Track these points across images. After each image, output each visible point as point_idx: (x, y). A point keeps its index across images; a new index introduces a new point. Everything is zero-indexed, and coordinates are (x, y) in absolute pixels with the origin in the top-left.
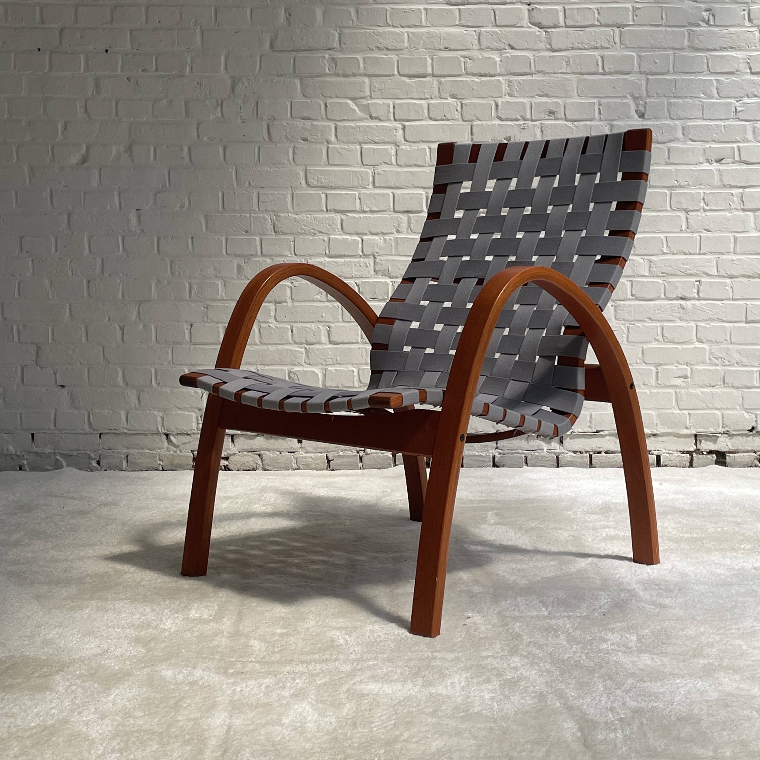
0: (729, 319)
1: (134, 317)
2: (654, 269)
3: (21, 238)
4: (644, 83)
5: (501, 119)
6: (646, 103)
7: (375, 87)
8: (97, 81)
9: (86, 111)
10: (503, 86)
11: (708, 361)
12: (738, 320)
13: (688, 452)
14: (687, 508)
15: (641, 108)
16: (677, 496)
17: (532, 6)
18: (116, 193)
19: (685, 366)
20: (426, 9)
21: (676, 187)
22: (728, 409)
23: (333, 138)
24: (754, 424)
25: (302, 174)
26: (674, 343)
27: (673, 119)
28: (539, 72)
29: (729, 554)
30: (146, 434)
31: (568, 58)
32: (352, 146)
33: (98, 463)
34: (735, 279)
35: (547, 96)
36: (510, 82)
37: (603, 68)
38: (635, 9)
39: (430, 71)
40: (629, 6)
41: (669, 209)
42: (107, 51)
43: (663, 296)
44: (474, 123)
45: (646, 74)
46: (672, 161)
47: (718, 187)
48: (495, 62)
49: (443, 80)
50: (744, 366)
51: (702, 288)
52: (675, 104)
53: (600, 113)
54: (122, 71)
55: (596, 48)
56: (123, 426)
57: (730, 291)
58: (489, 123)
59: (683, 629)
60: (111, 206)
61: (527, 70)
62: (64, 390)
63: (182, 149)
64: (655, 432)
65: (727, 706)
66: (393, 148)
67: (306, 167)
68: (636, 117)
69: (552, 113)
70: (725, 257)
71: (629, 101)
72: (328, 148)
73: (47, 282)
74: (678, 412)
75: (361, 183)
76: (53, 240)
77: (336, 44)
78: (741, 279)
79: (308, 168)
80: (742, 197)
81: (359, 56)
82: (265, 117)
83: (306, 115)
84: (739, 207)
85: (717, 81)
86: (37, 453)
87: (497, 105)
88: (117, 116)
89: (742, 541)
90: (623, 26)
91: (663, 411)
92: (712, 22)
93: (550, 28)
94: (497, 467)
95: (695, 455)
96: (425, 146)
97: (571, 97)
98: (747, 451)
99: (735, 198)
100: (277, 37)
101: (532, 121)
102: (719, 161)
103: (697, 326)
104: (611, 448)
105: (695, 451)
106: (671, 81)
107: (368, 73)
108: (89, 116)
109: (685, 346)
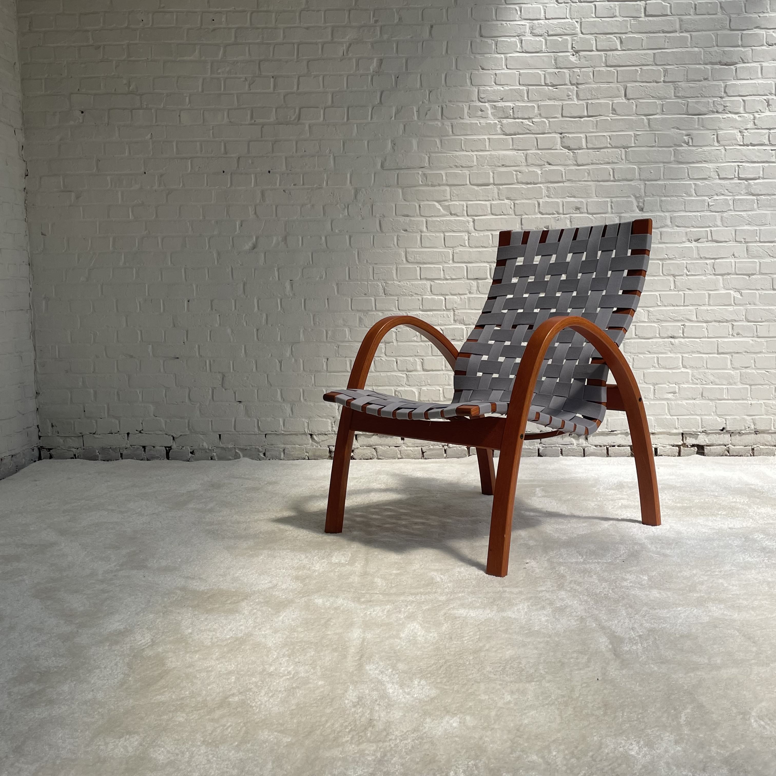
0: (705, 352)
1: (288, 354)
2: (652, 317)
3: (212, 301)
4: (642, 187)
5: (542, 214)
6: (644, 200)
7: (454, 193)
8: (263, 193)
9: (255, 213)
10: (543, 191)
11: (691, 381)
12: (711, 352)
13: (677, 446)
14: (678, 485)
15: (641, 204)
16: (671, 477)
17: (563, 135)
18: (276, 269)
19: (674, 385)
20: (489, 139)
21: (666, 259)
22: (705, 415)
23: (425, 229)
24: (724, 426)
25: (403, 254)
26: (666, 369)
27: (664, 212)
28: (568, 180)
29: (710, 518)
30: (297, 435)
31: (589, 170)
32: (438, 234)
33: (264, 454)
34: (710, 324)
35: (574, 197)
36: (548, 187)
37: (614, 177)
38: (636, 136)
39: (492, 181)
40: (631, 133)
41: (661, 274)
42: (269, 172)
43: (658, 335)
44: (523, 217)
45: (644, 180)
46: (663, 241)
47: (697, 259)
48: (538, 174)
49: (501, 187)
50: (716, 384)
51: (685, 330)
52: (665, 201)
53: (612, 208)
54: (280, 185)
55: (609, 163)
56: (281, 429)
57: (706, 331)
58: (534, 217)
59: (681, 572)
60: (273, 278)
61: (560, 179)
62: (241, 405)
63: (321, 238)
64: (655, 431)
65: (716, 627)
66: (467, 234)
67: (406, 248)
68: (638, 210)
69: (577, 209)
70: (702, 308)
71: (633, 199)
72: (421, 236)
73: (229, 331)
74: (670, 417)
75: (444, 258)
76: (233, 301)
77: (426, 165)
78: (714, 323)
79: (408, 250)
80: (713, 266)
81: (443, 172)
82: (378, 215)
83: (406, 213)
84: (712, 273)
85: (695, 184)
86: (222, 448)
87: (539, 204)
88: (276, 216)
89: (719, 508)
90: (628, 148)
91: (659, 417)
92: (691, 144)
93: (576, 150)
94: (541, 456)
95: (682, 447)
96: (489, 233)
97: (591, 197)
98: (720, 445)
99: (709, 267)
100: (385, 160)
101: (564, 214)
102: (697, 240)
103: (682, 357)
104: (623, 443)
105: (682, 445)
106: (662, 185)
107: (448, 183)
108: (257, 216)
109: (674, 371)
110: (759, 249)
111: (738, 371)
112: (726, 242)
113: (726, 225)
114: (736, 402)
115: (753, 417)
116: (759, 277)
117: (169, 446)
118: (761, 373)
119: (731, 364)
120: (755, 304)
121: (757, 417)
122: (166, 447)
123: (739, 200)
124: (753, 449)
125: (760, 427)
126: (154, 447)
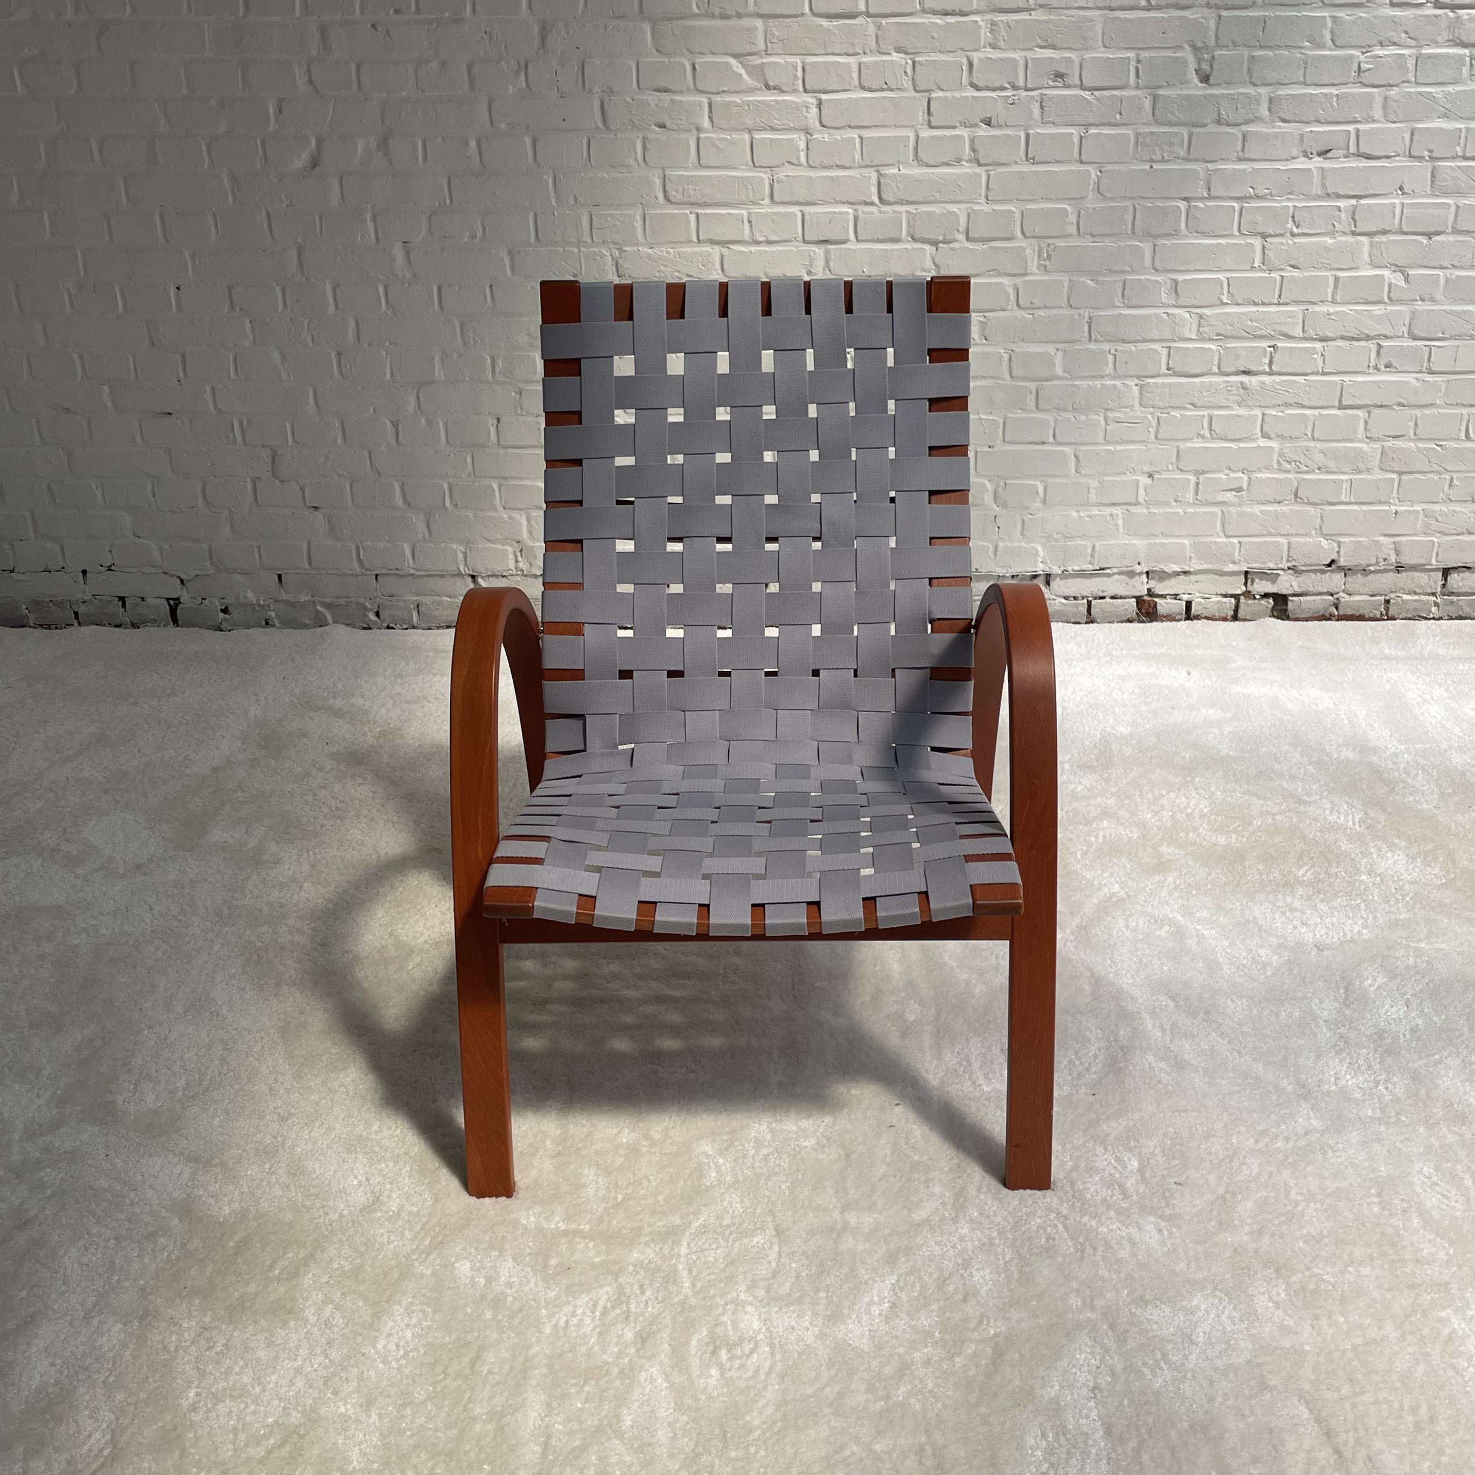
0: (1313, 404)
1: (411, 408)
2: (1206, 329)
3: (230, 289)
4: (1212, 23)
5: (977, 88)
6: (1213, 57)
7: (774, 35)
8: (323, 29)
9: (310, 81)
10: (983, 31)
11: (1276, 466)
12: (1326, 404)
13: (1232, 596)
15: (1205, 67)
18: (368, 216)
19: (1241, 475)
21: (1251, 197)
22: (1297, 535)
23: (706, 124)
24: (1334, 556)
25: (658, 182)
26: (1227, 440)
27: (1255, 85)
28: (1041, 6)
30: (442, 576)
32: (736, 136)
33: (377, 614)
34: (1329, 343)
35: (1053, 47)
36: (993, 23)
39: (862, 7)
41: (1236, 233)
43: (1215, 369)
44: (933, 95)
45: (1218, 7)
46: (1247, 155)
47: (1318, 198)
49: (883, 21)
50: (1328, 472)
51: (1276, 358)
52: (1261, 59)
53: (1138, 75)
54: (362, 13)
56: (409, 564)
57: (1320, 360)
58: (957, 95)
60: (363, 237)
62: (319, 514)
63: (467, 144)
64: (1187, 568)
66: (803, 137)
67: (663, 170)
68: (1196, 80)
69: (1059, 76)
70: (1317, 308)
71: (1187, 54)
72: (698, 139)
73: (276, 356)
74: (1224, 540)
75: (751, 195)
76: (278, 290)
78: (1339, 343)
79: (668, 173)
80: (1354, 213)
82: (597, 89)
83: (662, 84)
84: (1347, 231)
85: (1334, 18)
86: (287, 602)
87: (971, 65)
88: (360, 88)
91: (1203, 539)
95: (1242, 599)
96: (854, 134)
97: (1093, 49)
98: (1320, 594)
99: (1343, 215)
101: (1027, 89)
102: (1323, 153)
103: (1263, 414)
104: (1121, 592)
105: (1243, 594)
106: (1257, 18)
107: (761, 12)
108: (316, 90)
109: (1242, 445)
110: (1459, 174)
111: (1377, 445)
112: (1388, 157)
113: (1392, 117)
114: (1364, 508)
115: (1397, 539)
116: (1451, 238)
117: (175, 596)
118: (1425, 449)
119: (1366, 429)
120: (1433, 300)
121: (1404, 539)
122: (168, 599)
123: (1429, 56)
124: (1388, 602)
125: (1405, 560)
126: (143, 599)
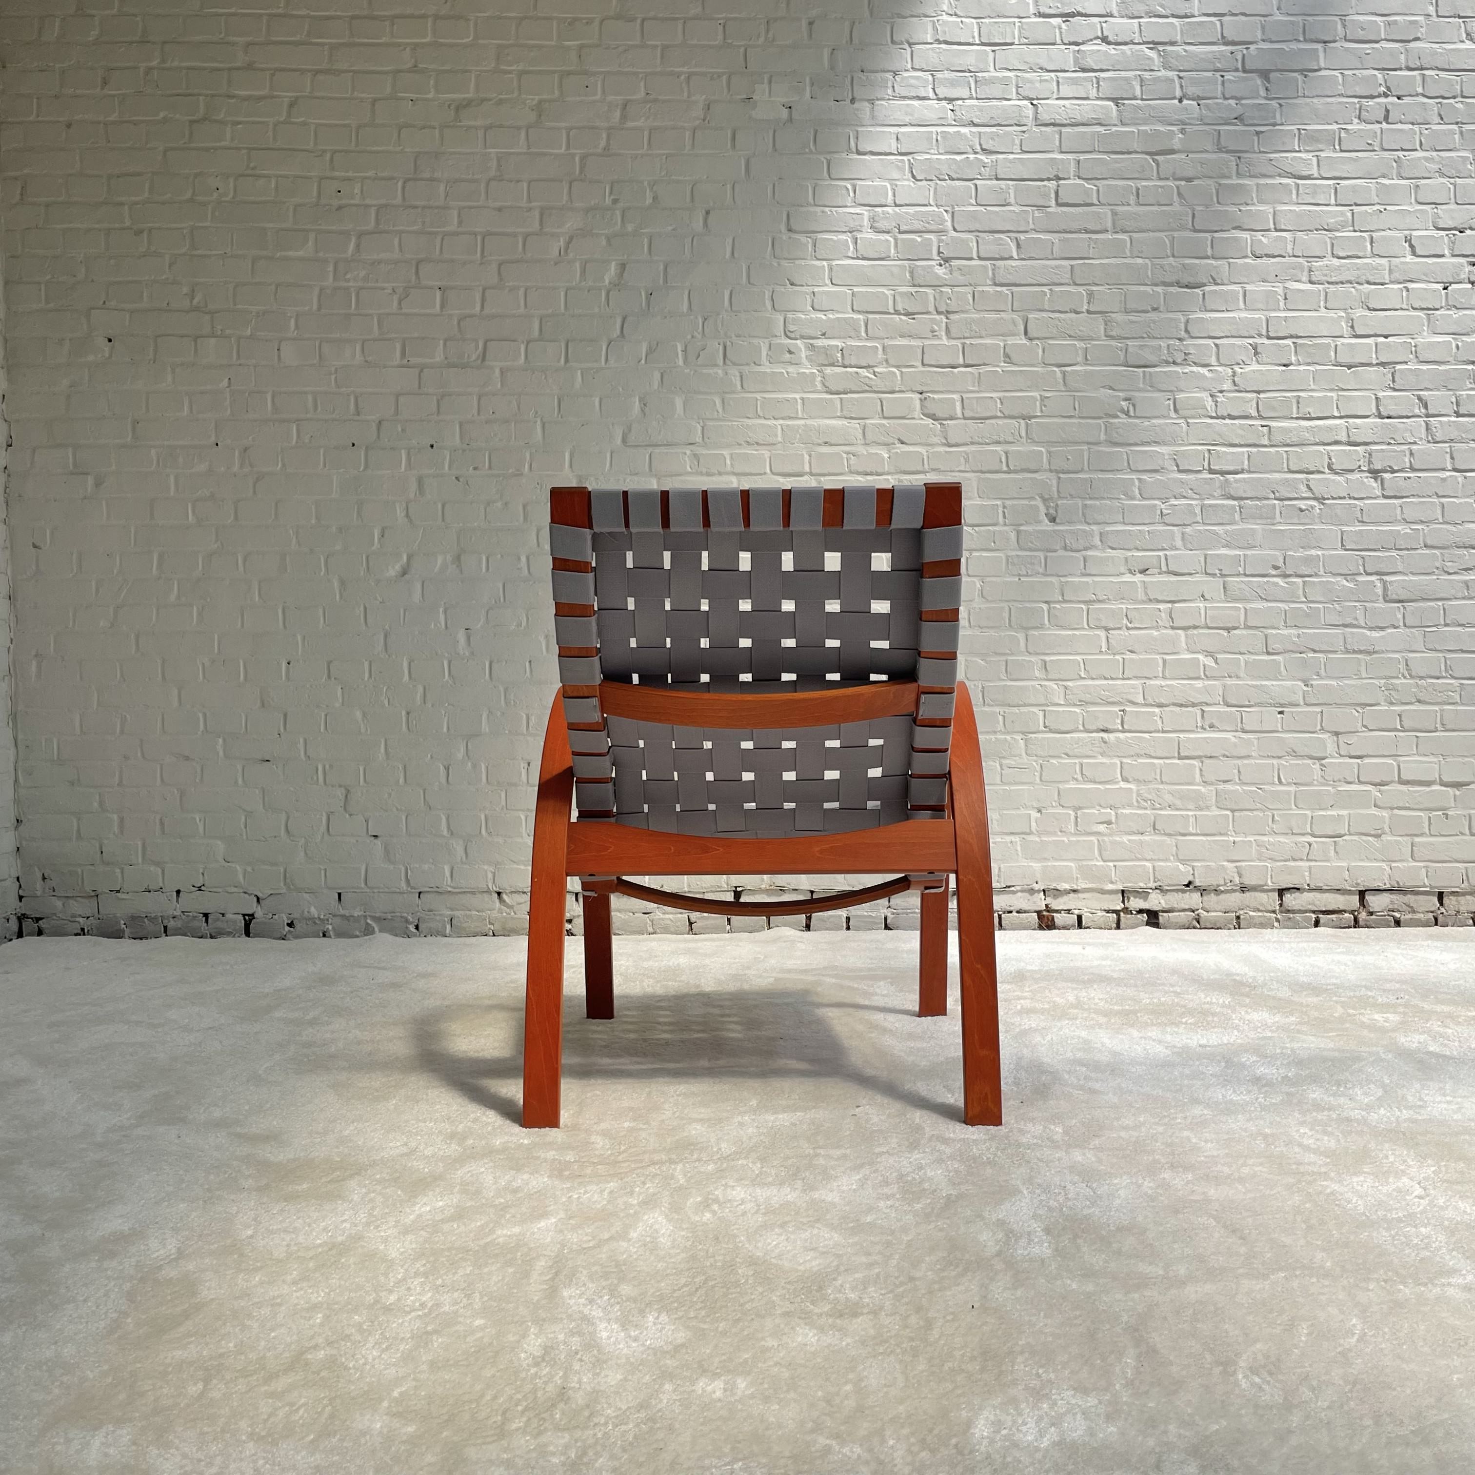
0: (1159, 755)
1: (460, 755)
2: (1071, 697)
3: (329, 663)
4: (1055, 482)
6: (1057, 505)
8: (420, 481)
9: (407, 516)
11: (1136, 804)
12: (1168, 755)
13: (1114, 911)
14: (1115, 975)
15: (1052, 511)
16: (1104, 963)
17: (925, 395)
18: (441, 610)
19: (1109, 810)
20: (802, 399)
21: (1094, 601)
22: (1159, 860)
24: (1191, 878)
26: (1095, 782)
27: (1089, 524)
28: (933, 470)
29: (1169, 1030)
30: (473, 893)
31: (967, 454)
33: (417, 927)
34: (1166, 709)
36: (900, 481)
37: (1008, 466)
38: (1043, 398)
39: (807, 469)
40: (1036, 394)
41: (1086, 627)
42: (432, 446)
43: (1081, 728)
45: (1057, 472)
46: (1088, 572)
47: (1143, 602)
48: (883, 458)
49: (822, 479)
50: (1177, 809)
51: (1126, 720)
52: (1091, 506)
53: (1004, 517)
54: (450, 468)
55: (998, 443)
56: (447, 883)
57: (1159, 722)
59: (1118, 1119)
60: (435, 625)
61: (920, 468)
62: (378, 842)
63: (519, 559)
64: (1075, 887)
65: (1178, 1212)
68: (1046, 521)
70: (1152, 682)
71: (1039, 502)
73: (358, 714)
74: (1102, 863)
76: (366, 664)
77: (699, 439)
78: (1172, 708)
80: (1171, 613)
81: (726, 452)
84: (1167, 625)
85: (1139, 479)
86: (343, 916)
88: (443, 520)
89: (1183, 1013)
90: (1030, 418)
91: (1085, 863)
92: (1132, 414)
93: (946, 419)
94: (890, 929)
95: (1122, 914)
97: (971, 498)
98: (1184, 910)
99: (1163, 615)
100: (630, 430)
102: (1143, 571)
103: (1121, 763)
104: (1024, 906)
105: (1122, 910)
106: (1085, 479)
107: (735, 471)
108: (411, 521)
109: (1108, 786)
110: (1243, 586)
111: (1212, 788)
112: (1191, 574)
113: (1189, 546)
114: (1209, 838)
115: (1238, 864)
116: (1244, 632)
117: (250, 912)
118: (1250, 791)
119: (1201, 775)
120: (1238, 677)
121: (1243, 864)
122: (244, 915)
123: (1210, 506)
124: (1238, 918)
125: (1248, 881)
126: (223, 915)
